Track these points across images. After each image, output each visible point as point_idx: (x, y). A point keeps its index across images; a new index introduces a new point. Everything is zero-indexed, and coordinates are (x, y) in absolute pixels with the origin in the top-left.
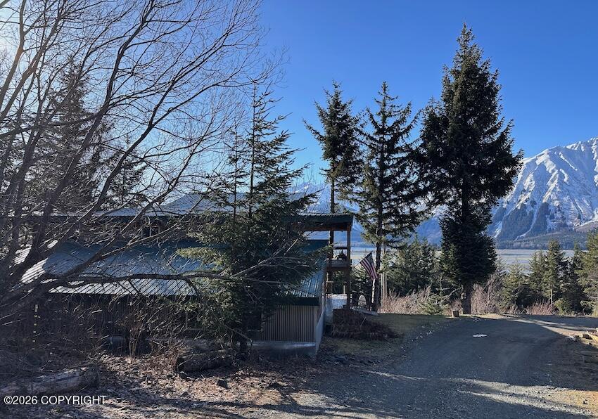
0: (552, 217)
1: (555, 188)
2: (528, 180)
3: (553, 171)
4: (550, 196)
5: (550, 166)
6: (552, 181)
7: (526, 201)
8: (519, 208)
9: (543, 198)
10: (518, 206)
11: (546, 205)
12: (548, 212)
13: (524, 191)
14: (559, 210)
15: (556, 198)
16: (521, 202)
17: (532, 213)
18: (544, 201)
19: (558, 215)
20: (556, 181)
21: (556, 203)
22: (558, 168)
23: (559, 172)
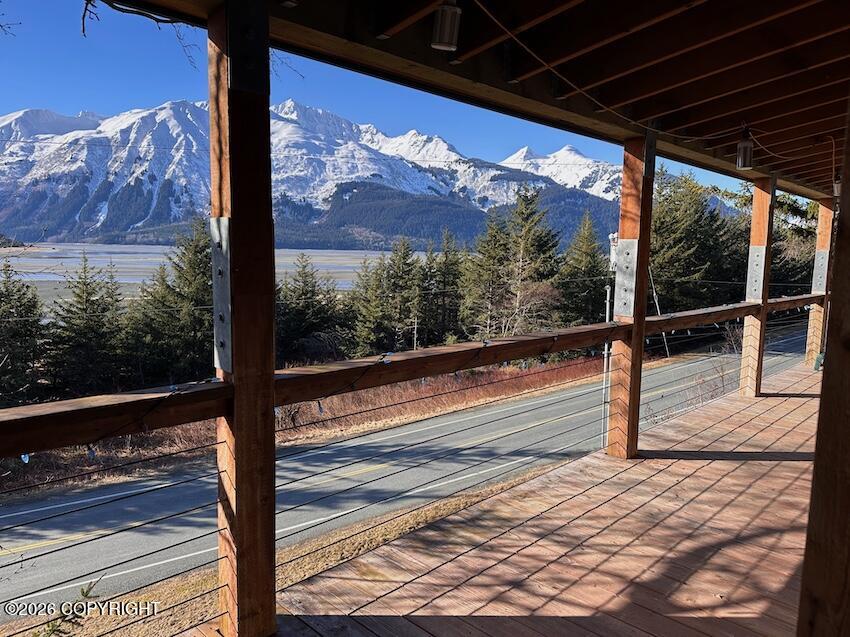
0: (177, 201)
1: (181, 160)
2: (145, 143)
3: (178, 135)
4: (174, 171)
5: (175, 128)
6: (178, 150)
7: (143, 174)
8: (132, 184)
9: (166, 173)
10: (131, 180)
11: (169, 183)
12: (172, 193)
13: (140, 158)
14: (186, 192)
15: (181, 174)
16: (135, 175)
17: (150, 192)
18: (167, 177)
19: (185, 198)
20: (182, 151)
21: (183, 181)
22: (184, 131)
23: (186, 138)
